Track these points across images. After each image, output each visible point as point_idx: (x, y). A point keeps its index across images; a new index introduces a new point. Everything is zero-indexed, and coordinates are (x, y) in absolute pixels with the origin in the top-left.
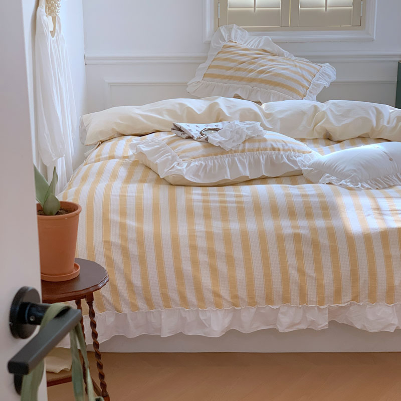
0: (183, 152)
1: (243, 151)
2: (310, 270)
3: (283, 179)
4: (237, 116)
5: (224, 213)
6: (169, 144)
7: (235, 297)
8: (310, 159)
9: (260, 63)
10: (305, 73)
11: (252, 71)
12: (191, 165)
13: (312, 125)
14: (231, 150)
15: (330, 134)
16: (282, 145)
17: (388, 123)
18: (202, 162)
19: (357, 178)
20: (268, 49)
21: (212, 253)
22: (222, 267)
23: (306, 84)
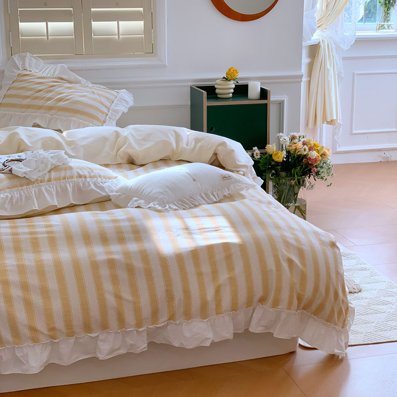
1: (49, 180)
2: (127, 295)
3: (92, 206)
4: (39, 145)
5: (35, 244)
7: (52, 329)
8: (117, 184)
9: (58, 91)
10: (103, 100)
11: (49, 99)
13: (115, 151)
14: (37, 180)
15: (132, 158)
16: (88, 172)
17: (187, 145)
19: (165, 200)
20: (64, 77)
21: (25, 287)
22: (37, 299)
23: (105, 110)
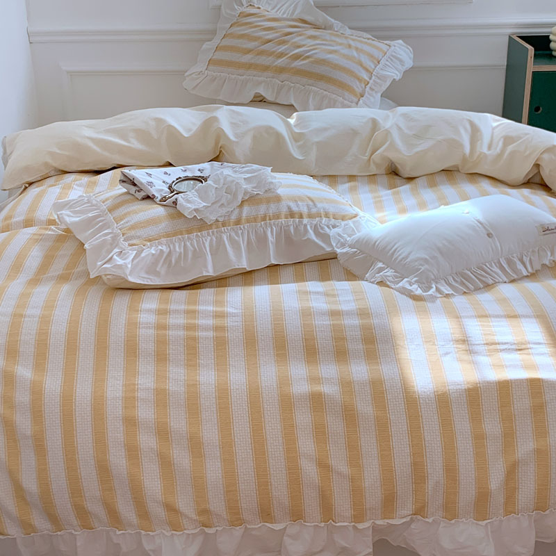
0: (133, 228)
1: (238, 222)
2: (340, 463)
5: (192, 351)
6: (111, 210)
7: (204, 512)
8: (354, 231)
9: (295, 42)
10: (363, 58)
11: (281, 55)
12: (143, 255)
13: (368, 153)
14: (217, 221)
15: (396, 166)
16: (308, 206)
17: (489, 148)
18: (164, 248)
19: (431, 274)
20: (308, 18)
22: (181, 457)
23: (365, 76)
